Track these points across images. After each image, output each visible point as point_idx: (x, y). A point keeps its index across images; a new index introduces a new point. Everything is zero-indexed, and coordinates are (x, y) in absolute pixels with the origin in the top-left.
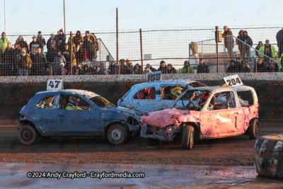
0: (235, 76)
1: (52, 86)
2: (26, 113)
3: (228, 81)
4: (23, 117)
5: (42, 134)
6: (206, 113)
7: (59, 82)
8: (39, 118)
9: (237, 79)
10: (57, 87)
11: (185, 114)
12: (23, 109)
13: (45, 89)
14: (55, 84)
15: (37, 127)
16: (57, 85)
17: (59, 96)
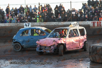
0: (75, 22)
1: (26, 26)
2: (16, 38)
3: (73, 24)
4: (15, 40)
5: (24, 47)
6: (68, 39)
7: (29, 24)
8: (22, 40)
9: (76, 23)
10: (28, 26)
11: (59, 40)
12: (14, 37)
13: (23, 27)
14: (28, 25)
15: (21, 44)
16: (29, 25)
17: (30, 30)
